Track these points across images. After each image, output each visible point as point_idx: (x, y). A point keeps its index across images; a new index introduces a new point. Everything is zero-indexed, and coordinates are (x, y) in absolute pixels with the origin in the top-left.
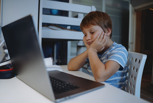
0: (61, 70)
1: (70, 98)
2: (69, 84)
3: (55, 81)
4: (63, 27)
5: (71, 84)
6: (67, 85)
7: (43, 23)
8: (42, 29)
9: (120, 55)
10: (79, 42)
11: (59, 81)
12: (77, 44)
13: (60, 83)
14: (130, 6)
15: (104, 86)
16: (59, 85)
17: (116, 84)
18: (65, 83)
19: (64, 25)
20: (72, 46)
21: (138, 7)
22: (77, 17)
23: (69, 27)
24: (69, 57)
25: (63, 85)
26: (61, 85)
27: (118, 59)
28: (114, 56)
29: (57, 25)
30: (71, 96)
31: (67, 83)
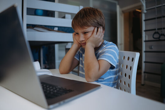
0: (51, 74)
1: (65, 103)
2: (62, 88)
3: (45, 85)
4: (50, 28)
5: (64, 88)
6: (60, 89)
7: (27, 24)
8: (27, 31)
9: (111, 54)
10: (67, 44)
11: (50, 85)
12: (65, 46)
13: (51, 87)
14: (118, 7)
15: (100, 87)
16: (50, 90)
17: (109, 83)
18: (57, 87)
19: (51, 26)
20: (59, 50)
21: (125, 9)
22: (64, 17)
23: (56, 29)
24: (57, 61)
25: (55, 90)
26: (53, 89)
27: (109, 58)
28: (104, 55)
29: (44, 27)
30: (66, 101)
31: (59, 87)
